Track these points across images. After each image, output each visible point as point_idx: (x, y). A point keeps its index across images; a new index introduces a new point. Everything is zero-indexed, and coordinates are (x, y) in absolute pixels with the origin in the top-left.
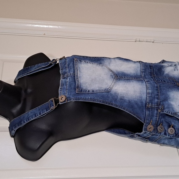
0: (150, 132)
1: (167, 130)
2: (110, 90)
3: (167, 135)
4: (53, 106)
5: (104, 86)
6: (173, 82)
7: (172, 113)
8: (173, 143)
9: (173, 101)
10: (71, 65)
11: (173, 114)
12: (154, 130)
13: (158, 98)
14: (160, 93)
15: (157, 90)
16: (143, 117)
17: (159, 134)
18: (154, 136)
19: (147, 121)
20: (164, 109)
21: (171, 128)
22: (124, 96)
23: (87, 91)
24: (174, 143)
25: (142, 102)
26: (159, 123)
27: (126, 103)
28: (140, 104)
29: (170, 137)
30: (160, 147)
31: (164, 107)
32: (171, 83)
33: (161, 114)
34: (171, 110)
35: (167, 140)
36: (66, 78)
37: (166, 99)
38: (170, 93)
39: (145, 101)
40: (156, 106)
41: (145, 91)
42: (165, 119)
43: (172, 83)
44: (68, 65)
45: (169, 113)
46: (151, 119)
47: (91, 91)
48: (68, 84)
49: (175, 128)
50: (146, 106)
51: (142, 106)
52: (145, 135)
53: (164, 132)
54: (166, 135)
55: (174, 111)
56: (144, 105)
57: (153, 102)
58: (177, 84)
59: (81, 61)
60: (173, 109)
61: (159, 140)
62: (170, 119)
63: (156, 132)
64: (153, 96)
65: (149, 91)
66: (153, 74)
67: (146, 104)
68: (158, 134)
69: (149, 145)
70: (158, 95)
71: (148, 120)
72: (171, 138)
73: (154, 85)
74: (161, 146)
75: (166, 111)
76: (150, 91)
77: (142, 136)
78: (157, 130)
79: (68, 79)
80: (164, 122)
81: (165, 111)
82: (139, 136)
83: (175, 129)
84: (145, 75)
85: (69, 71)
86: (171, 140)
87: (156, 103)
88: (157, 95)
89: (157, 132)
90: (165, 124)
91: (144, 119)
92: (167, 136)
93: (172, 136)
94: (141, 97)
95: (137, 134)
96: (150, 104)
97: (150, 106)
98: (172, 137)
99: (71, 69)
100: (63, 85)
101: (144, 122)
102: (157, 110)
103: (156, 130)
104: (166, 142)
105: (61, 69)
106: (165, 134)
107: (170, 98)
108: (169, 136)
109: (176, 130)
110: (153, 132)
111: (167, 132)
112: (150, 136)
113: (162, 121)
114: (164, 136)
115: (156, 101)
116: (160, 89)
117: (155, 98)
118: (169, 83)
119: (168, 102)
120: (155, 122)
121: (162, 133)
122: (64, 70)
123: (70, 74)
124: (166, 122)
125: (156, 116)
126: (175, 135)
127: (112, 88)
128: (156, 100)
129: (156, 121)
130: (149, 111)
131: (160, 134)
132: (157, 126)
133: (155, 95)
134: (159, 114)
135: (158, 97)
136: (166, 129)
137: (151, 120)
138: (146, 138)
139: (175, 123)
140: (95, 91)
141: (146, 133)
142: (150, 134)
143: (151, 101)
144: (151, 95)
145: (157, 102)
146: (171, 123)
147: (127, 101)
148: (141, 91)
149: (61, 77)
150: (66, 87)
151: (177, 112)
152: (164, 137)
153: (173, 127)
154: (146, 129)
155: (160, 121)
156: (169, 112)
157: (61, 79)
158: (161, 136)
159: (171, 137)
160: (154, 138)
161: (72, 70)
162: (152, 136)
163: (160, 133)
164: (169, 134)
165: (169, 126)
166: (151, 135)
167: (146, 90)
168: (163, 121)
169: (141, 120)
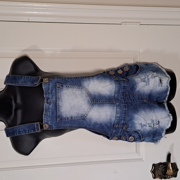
2: (86, 117)
4: (39, 130)
5: (81, 112)
10: (54, 91)
13: (124, 120)
16: (110, 133)
20: (128, 127)
22: (97, 120)
23: (67, 118)
25: (111, 124)
27: (98, 126)
28: (109, 125)
34: (133, 128)
36: (50, 103)
39: (114, 122)
43: (140, 101)
44: (51, 91)
45: (131, 130)
46: (116, 134)
47: (70, 118)
48: (51, 111)
50: (114, 126)
51: (111, 126)
53: (125, 139)
55: (135, 129)
59: (63, 86)
67: (114, 125)
71: (114, 135)
75: (129, 129)
76: (118, 115)
79: (51, 106)
84: (118, 95)
85: (52, 97)
94: (111, 120)
97: (117, 126)
99: (53, 95)
100: (46, 111)
101: (111, 136)
105: (45, 94)
111: (127, 140)
113: (125, 134)
122: (47, 96)
123: (53, 101)
124: (128, 134)
127: (87, 115)
134: (123, 131)
136: (127, 138)
140: (73, 118)
144: (119, 118)
145: (123, 123)
147: (99, 124)
148: (111, 115)
149: (45, 101)
150: (49, 114)
151: (138, 129)
157: (45, 104)
161: (55, 97)
164: (129, 141)
167: (115, 114)
169: (109, 135)
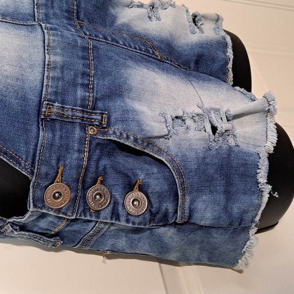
0: (59, 211)
1: (121, 201)
3: (123, 219)
6: (143, 47)
7: (136, 140)
8: (144, 246)
9: (139, 99)
11: (140, 142)
12: (74, 200)
14: (96, 68)
15: (83, 58)
16: (27, 152)
17: (91, 216)
18: (76, 227)
19: (44, 169)
20: (108, 123)
21: (136, 194)
24: (147, 247)
25: (24, 98)
26: (91, 175)
29: (130, 225)
30: (104, 262)
31: (109, 118)
32: (136, 48)
33: (98, 144)
34: (133, 127)
35: (124, 239)
37: (118, 91)
38: (129, 71)
40: (80, 115)
41: (38, 57)
42: (112, 161)
43: (140, 49)
45: (128, 137)
46: (58, 160)
49: (149, 191)
51: (24, 112)
52: (43, 224)
53: (110, 208)
54: (118, 219)
55: (142, 130)
56: (32, 109)
57: (70, 98)
58: (157, 53)
60: (139, 124)
61: (95, 238)
62: (131, 160)
63: (81, 209)
64: (69, 75)
65: (53, 58)
66: (78, 18)
67: (40, 105)
68: (88, 218)
69: (68, 257)
70: (89, 75)
71: (47, 163)
72: (137, 231)
73: (76, 41)
74: (108, 261)
75: (114, 133)
77: (36, 229)
78: (85, 202)
80: (110, 171)
81: (111, 132)
82: (23, 228)
83: (150, 195)
86: (136, 236)
87: (79, 102)
88: (85, 75)
89: (86, 209)
90: (114, 179)
91: (30, 160)
92: (123, 223)
93: (137, 220)
95: (13, 224)
96: (56, 104)
97: (55, 110)
98: (139, 224)
101: (32, 173)
102: (84, 128)
103: (79, 201)
104: (122, 243)
106: (115, 215)
107: (130, 90)
108: (128, 221)
109: (152, 200)
110: (67, 209)
111: (120, 208)
112: (61, 225)
113: (101, 168)
114: (112, 224)
115: (79, 97)
116: (97, 58)
117: (75, 85)
118: (131, 47)
119: (124, 102)
120: (74, 172)
121: (103, 214)
124: (119, 172)
125: (80, 151)
126: (148, 216)
128: (80, 93)
129: (79, 166)
130: (53, 131)
131: (98, 217)
132: (85, 189)
133: (76, 75)
134: (90, 142)
135: (86, 82)
136: (118, 195)
137: (61, 163)
138: (51, 236)
139: (147, 174)
141: (43, 216)
142: (60, 218)
143: (60, 96)
144: (62, 72)
146: (136, 175)
151: (156, 134)
152: (112, 228)
153: (141, 189)
154: (40, 201)
155: (92, 169)
156: (125, 136)
158: (102, 226)
159: (134, 223)
160: (79, 232)
162: (67, 225)
163: (98, 213)
164: (128, 214)
165: (130, 187)
166: (65, 222)
167: (42, 54)
168: (105, 168)
169: (20, 164)
